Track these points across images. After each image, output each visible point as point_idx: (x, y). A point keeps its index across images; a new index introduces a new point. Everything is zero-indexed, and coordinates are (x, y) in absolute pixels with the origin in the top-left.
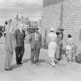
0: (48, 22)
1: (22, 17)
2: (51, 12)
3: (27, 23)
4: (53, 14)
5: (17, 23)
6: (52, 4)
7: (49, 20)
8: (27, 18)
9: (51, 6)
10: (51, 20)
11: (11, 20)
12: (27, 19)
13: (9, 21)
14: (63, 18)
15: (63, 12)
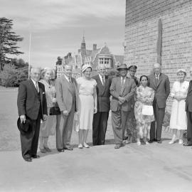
0: (136, 57)
1: (95, 46)
2: (141, 37)
3: (105, 59)
4: (144, 40)
5: (83, 61)
6: (143, 20)
7: (139, 53)
8: (105, 47)
9: (141, 24)
10: (141, 52)
11: (70, 54)
12: (106, 50)
13: (66, 57)
14: (163, 49)
15: (163, 35)
